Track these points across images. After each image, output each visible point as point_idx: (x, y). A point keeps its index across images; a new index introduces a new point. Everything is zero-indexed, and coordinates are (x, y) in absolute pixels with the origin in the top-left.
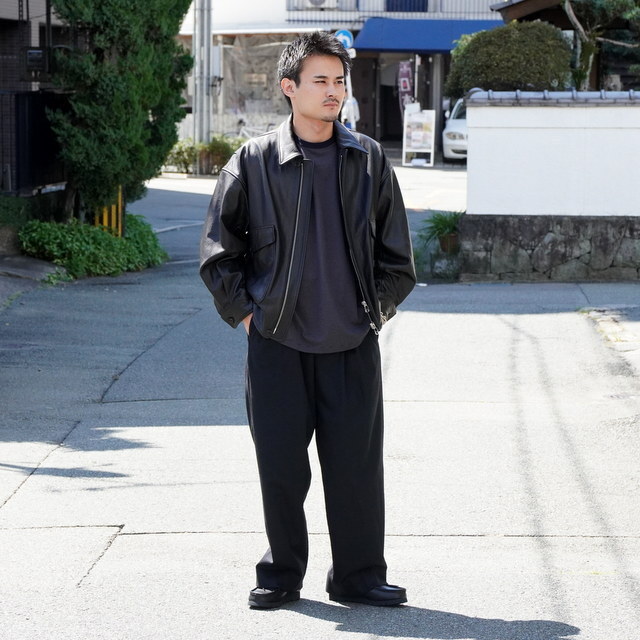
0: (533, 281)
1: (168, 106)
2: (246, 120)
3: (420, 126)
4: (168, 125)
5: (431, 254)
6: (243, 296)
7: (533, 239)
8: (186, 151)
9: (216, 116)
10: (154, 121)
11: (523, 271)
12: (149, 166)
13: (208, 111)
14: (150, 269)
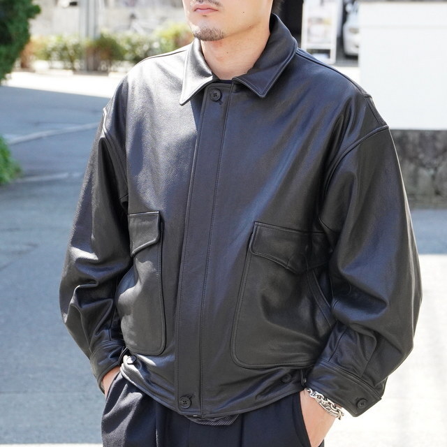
0: (436, 207)
3: (320, 21)
7: (436, 157)
11: (424, 195)
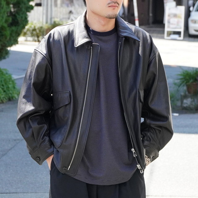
1: (23, 2)
2: (73, 11)
3: (175, 16)
4: (22, 14)
5: (181, 95)
6: (47, 142)
8: (38, 29)
9: (56, 9)
10: (14, 11)
12: (10, 39)
13: (51, 5)
14: (10, 102)
